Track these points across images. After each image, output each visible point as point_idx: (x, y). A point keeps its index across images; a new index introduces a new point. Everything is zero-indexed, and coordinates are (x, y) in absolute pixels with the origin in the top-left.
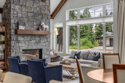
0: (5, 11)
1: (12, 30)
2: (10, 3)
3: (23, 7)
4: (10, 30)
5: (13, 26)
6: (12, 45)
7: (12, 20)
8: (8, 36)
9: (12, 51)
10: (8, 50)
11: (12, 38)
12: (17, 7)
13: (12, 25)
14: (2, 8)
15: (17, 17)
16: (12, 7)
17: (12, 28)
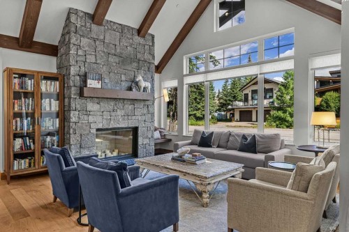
1: (73, 89)
2: (69, 33)
3: (97, 42)
4: (69, 87)
5: (75, 80)
6: (73, 119)
7: (72, 69)
8: (66, 100)
9: (71, 131)
10: (66, 130)
11: (73, 105)
12: (85, 41)
13: (72, 78)
15: (85, 62)
16: (73, 41)
17: (72, 84)
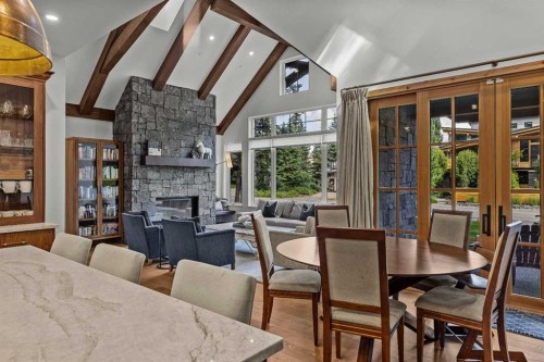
0: (121, 116)
1: (135, 157)
2: (130, 100)
3: (157, 109)
4: (130, 156)
5: (136, 149)
6: (134, 188)
7: (134, 137)
8: (126, 168)
9: (133, 200)
10: (126, 199)
11: (134, 174)
12: (145, 109)
13: (134, 146)
14: (113, 111)
15: (145, 129)
16: (135, 108)
17: (133, 152)
